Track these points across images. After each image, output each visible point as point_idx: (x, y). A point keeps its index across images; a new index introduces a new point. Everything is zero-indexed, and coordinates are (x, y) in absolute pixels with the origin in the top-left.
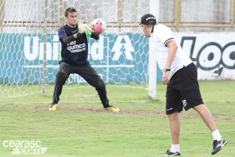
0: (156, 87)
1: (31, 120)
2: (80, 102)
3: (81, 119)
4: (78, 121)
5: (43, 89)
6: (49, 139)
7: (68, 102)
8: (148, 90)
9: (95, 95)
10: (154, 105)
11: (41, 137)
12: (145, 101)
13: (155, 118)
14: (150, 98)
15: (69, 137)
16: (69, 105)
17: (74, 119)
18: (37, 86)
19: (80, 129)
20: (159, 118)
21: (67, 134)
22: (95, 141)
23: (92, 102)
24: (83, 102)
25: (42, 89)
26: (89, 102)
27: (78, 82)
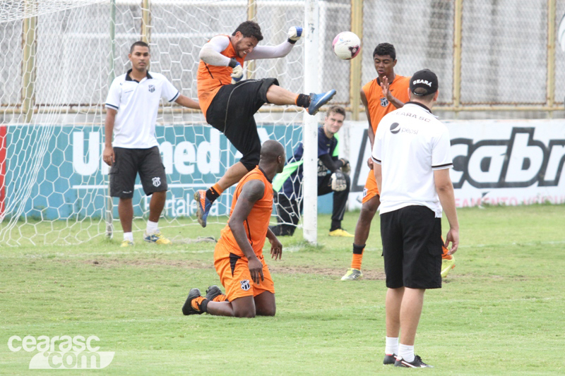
0: (316, 223)
1: (86, 286)
2: (176, 252)
3: (178, 284)
4: (173, 288)
5: (109, 229)
6: (119, 321)
7: (154, 252)
8: (302, 229)
9: (204, 239)
10: (314, 255)
11: (104, 317)
12: (297, 249)
13: (314, 280)
14: (306, 243)
15: (156, 316)
16: (157, 258)
17: (166, 283)
18: (98, 224)
19: (176, 303)
20: (322, 280)
21: (153, 311)
22: (203, 324)
23: (199, 252)
24: (182, 251)
25: (107, 228)
26: (194, 252)
27: (174, 215)
